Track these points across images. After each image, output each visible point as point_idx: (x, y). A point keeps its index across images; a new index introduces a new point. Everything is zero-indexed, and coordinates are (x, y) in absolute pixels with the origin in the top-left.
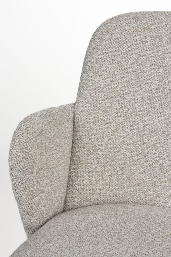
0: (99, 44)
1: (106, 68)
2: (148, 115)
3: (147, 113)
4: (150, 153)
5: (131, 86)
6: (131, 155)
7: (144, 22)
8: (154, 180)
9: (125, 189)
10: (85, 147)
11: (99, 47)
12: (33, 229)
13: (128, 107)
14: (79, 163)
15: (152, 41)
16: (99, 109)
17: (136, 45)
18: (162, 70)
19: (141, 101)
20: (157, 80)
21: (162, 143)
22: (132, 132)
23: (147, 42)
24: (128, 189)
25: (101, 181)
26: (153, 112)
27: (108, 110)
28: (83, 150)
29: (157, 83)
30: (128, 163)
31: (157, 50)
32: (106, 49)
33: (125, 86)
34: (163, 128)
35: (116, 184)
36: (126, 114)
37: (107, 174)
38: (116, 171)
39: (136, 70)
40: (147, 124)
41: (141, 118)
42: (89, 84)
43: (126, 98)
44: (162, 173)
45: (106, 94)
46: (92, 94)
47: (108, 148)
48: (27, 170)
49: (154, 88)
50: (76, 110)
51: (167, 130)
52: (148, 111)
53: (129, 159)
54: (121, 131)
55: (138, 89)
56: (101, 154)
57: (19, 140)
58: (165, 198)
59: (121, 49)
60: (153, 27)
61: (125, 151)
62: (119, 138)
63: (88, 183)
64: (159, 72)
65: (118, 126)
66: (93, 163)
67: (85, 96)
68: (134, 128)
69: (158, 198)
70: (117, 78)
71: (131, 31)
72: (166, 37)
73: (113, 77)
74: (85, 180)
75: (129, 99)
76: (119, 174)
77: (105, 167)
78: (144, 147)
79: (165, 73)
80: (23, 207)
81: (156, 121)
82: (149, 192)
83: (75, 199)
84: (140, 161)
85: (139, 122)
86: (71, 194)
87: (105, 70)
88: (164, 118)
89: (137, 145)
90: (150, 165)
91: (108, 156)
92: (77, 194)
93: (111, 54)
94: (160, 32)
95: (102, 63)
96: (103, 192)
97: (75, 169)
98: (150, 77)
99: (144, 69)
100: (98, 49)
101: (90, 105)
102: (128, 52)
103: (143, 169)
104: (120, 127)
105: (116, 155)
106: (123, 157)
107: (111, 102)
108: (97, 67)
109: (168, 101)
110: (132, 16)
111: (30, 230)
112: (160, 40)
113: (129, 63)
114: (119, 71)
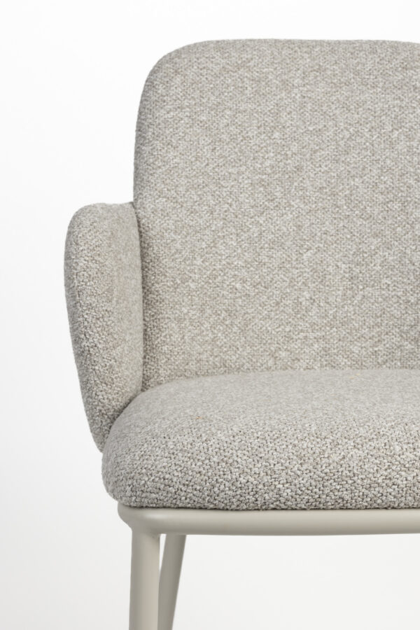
0: (164, 94)
1: (183, 135)
2: (265, 214)
3: (262, 210)
4: (274, 281)
5: (229, 165)
6: (244, 287)
7: (235, 54)
8: (287, 330)
9: (239, 352)
10: (168, 274)
11: (165, 98)
12: (111, 413)
13: (229, 201)
14: (160, 303)
15: (254, 86)
16: (182, 206)
17: (228, 93)
18: (278, 134)
19: (250, 189)
20: (272, 151)
21: (293, 262)
22: (240, 246)
23: (247, 88)
24: (244, 351)
25: (199, 337)
26: (272, 208)
27: (197, 208)
28: (165, 280)
29: (273, 157)
30: (240, 303)
31: (264, 101)
32: (178, 101)
33: (220, 164)
34: (292, 234)
35: (223, 343)
36: (226, 214)
37: (207, 325)
38: (221, 318)
39: (235, 137)
40: (264, 229)
41: (253, 220)
42: (157, 163)
43: (224, 185)
44: (299, 316)
45: (190, 180)
46: (166, 180)
47: (205, 276)
48: (105, 295)
49: (268, 165)
50: (139, 211)
51: (298, 237)
52: (263, 206)
53: (240, 294)
54: (222, 244)
55: (241, 168)
56: (194, 287)
57: (85, 242)
58: (308, 361)
59: (204, 101)
60: (251, 64)
61: (233, 281)
62: (220, 257)
63: (179, 339)
64: (273, 138)
65: (216, 237)
66: (184, 304)
67: (153, 185)
68: (243, 237)
69: (296, 362)
70: (205, 150)
71: (217, 69)
72: (276, 79)
73: (198, 150)
74: (174, 334)
75: (230, 186)
76: (227, 323)
77: (202, 311)
78: (264, 270)
79: (283, 139)
80: (97, 368)
81: (278, 222)
82: (280, 352)
83: (160, 372)
84: (260, 297)
85: (251, 226)
86: (152, 363)
87: (183, 137)
88: (292, 216)
89: (252, 269)
90: (278, 304)
91: (205, 291)
92: (163, 361)
93: (188, 109)
94: (264, 71)
95: (175, 126)
96: (204, 357)
97: (153, 316)
98: (259, 146)
99: (247, 133)
100: (164, 101)
101: (165, 200)
102: (217, 106)
103: (266, 312)
104: (219, 237)
105: (218, 288)
106: (231, 293)
107: (199, 193)
108: (168, 132)
109: (296, 187)
110: (212, 45)
111: (106, 417)
112: (266, 84)
113: (222, 125)
114: (207, 139)
